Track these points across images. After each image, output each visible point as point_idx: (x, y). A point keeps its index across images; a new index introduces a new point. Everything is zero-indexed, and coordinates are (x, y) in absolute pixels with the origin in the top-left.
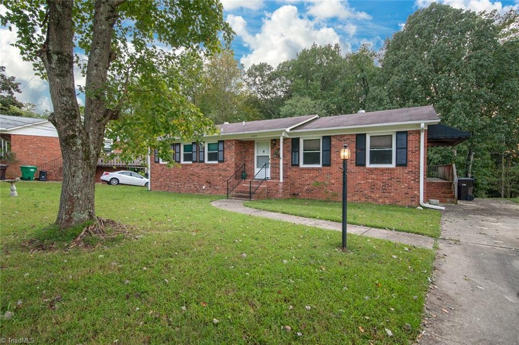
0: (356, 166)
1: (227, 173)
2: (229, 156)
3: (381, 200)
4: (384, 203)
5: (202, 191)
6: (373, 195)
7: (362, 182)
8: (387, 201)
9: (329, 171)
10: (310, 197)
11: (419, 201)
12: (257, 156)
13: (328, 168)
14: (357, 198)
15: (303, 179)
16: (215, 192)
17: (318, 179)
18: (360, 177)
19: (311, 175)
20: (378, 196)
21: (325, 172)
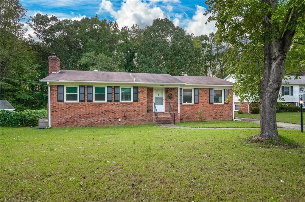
0: (210, 104)
1: (140, 109)
2: (142, 98)
3: (219, 119)
4: (220, 120)
5: (118, 123)
6: (216, 117)
7: (212, 111)
8: (222, 119)
9: (197, 106)
10: (188, 121)
11: (232, 118)
12: (155, 98)
13: (197, 105)
14: (210, 119)
15: (184, 111)
16: (131, 122)
17: (192, 111)
18: (211, 109)
19: (189, 108)
20: (218, 117)
21: (196, 107)
